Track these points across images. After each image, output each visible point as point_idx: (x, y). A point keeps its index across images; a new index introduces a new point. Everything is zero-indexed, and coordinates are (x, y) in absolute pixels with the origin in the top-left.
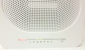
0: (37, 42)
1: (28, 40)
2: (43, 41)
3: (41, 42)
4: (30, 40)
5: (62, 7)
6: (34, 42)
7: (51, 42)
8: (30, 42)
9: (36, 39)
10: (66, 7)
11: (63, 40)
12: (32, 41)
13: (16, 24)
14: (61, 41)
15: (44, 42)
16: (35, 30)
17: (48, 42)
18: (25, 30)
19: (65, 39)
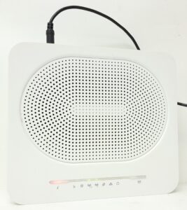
0: (89, 185)
1: (71, 181)
2: (100, 183)
3: (97, 185)
4: (74, 181)
5: (134, 112)
6: (82, 186)
7: (118, 183)
8: (74, 187)
9: (85, 180)
10: (141, 113)
11: (140, 178)
12: (78, 184)
13: (46, 149)
14: (137, 181)
15: (104, 184)
16: (81, 160)
17: (111, 184)
18: (64, 159)
19: (145, 177)
